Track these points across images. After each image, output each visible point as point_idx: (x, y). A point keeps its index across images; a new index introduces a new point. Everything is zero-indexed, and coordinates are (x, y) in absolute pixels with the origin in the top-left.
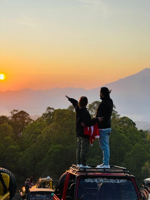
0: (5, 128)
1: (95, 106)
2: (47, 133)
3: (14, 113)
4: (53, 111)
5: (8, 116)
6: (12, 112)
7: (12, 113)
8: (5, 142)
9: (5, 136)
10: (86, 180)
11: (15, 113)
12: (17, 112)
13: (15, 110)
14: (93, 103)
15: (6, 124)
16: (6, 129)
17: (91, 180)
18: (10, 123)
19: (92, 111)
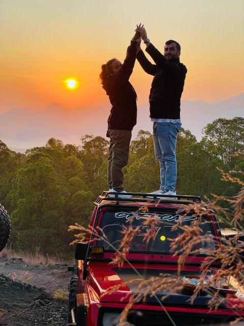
0: (72, 163)
1: (218, 127)
2: (136, 172)
3: (86, 140)
4: (149, 137)
5: (77, 146)
6: (83, 139)
7: (84, 141)
8: (72, 185)
9: (73, 175)
10: (116, 214)
11: (88, 140)
12: (91, 139)
13: (87, 136)
14: (214, 123)
15: (73, 157)
16: (73, 165)
17: (127, 214)
18: (80, 156)
19: (213, 136)
